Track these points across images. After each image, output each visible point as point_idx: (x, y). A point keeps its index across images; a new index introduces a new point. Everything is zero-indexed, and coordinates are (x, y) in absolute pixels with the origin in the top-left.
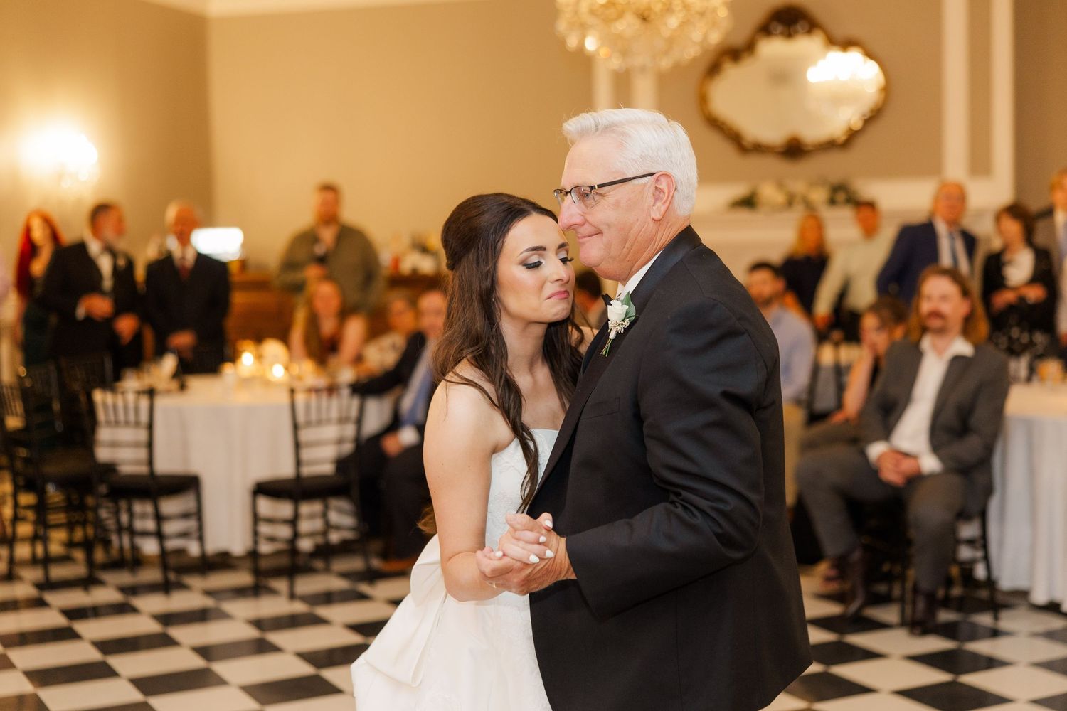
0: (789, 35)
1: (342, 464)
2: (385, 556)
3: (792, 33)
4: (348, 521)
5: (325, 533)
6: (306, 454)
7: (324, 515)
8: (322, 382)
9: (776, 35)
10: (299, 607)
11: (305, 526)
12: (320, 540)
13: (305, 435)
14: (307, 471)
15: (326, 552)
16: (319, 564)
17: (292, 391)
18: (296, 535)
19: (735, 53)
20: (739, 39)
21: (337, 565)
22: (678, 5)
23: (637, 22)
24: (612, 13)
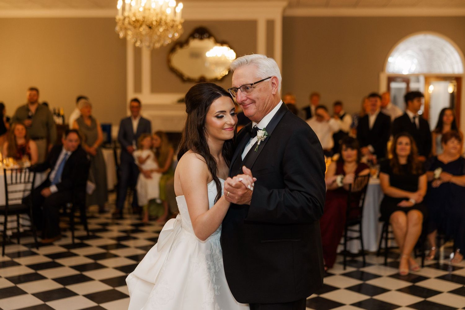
0: (201, 39)
1: (25, 200)
2: (43, 237)
3: (202, 38)
4: (27, 223)
5: (18, 228)
6: (11, 196)
7: (18, 221)
8: (16, 166)
9: (196, 38)
10: (7, 259)
11: (9, 225)
12: (16, 231)
13: (10, 188)
14: (10, 203)
15: (18, 236)
16: (15, 241)
17: (5, 170)
18: (6, 229)
19: (180, 44)
20: (184, 39)
21: (23, 241)
22: (163, 22)
23: (147, 28)
24: (138, 25)
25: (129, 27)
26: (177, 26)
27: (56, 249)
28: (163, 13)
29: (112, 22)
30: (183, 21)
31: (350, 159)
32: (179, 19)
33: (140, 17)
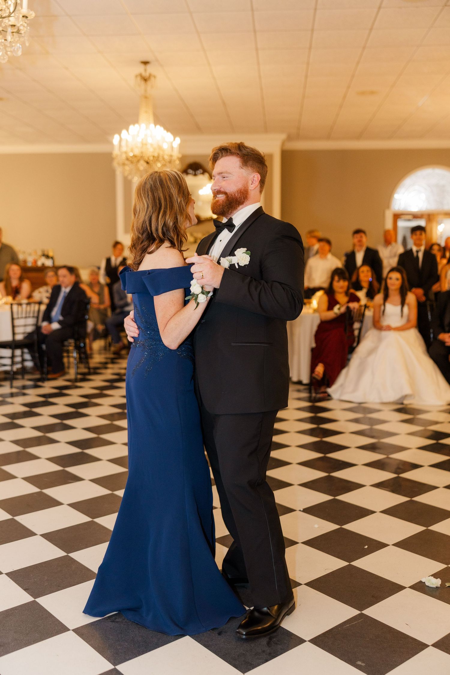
0: (196, 174)
5: (22, 363)
6: (16, 330)
7: (22, 356)
9: (190, 174)
12: (20, 365)
14: (16, 338)
17: (11, 304)
18: (13, 363)
21: (27, 377)
22: (161, 159)
23: (145, 164)
24: (135, 160)
25: (127, 162)
26: (175, 161)
27: (60, 382)
28: (160, 148)
29: (108, 158)
30: (180, 156)
31: (341, 290)
32: (176, 154)
33: (137, 152)
